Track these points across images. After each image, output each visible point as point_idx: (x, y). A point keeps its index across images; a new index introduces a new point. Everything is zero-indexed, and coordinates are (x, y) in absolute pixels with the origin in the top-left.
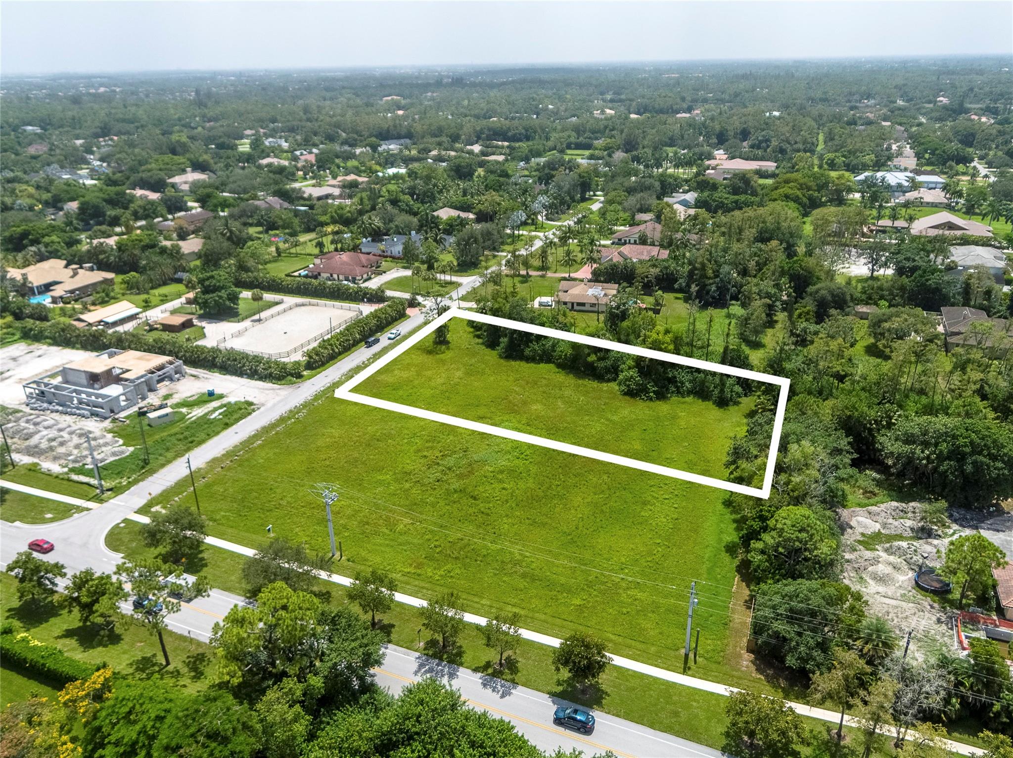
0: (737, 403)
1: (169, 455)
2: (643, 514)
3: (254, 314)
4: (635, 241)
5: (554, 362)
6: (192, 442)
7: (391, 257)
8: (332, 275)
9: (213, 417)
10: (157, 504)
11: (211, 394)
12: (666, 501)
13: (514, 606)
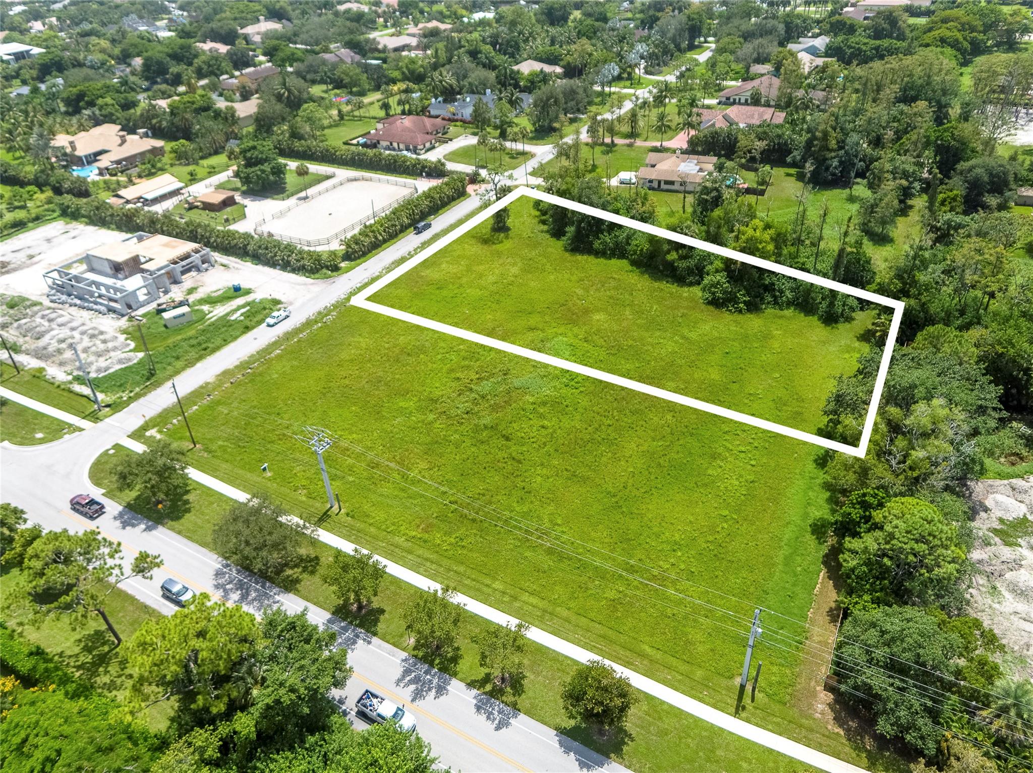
0: (849, 319)
1: (179, 364)
2: (710, 472)
3: (302, 191)
4: (746, 100)
5: (627, 258)
6: (205, 349)
7: (461, 121)
8: (391, 144)
9: (233, 318)
10: (153, 427)
11: (237, 289)
12: (742, 455)
13: (532, 594)
